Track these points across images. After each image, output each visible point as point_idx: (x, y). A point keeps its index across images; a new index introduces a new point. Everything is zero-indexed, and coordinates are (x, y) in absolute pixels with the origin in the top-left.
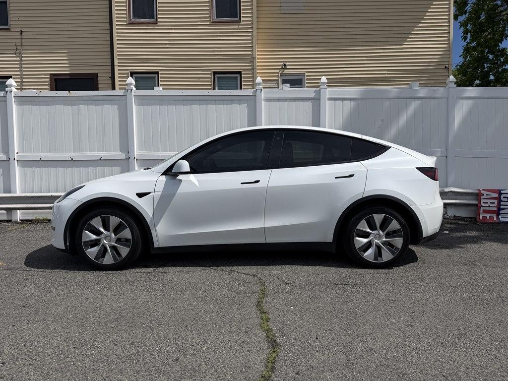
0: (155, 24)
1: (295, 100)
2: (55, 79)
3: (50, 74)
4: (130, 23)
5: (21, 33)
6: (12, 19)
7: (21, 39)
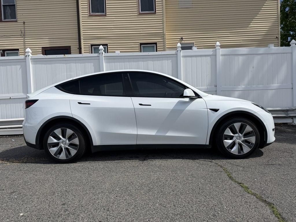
0: (105, 15)
1: (201, 56)
2: (45, 50)
3: (42, 47)
4: (90, 16)
5: (24, 23)
6: (18, 15)
7: (24, 27)
